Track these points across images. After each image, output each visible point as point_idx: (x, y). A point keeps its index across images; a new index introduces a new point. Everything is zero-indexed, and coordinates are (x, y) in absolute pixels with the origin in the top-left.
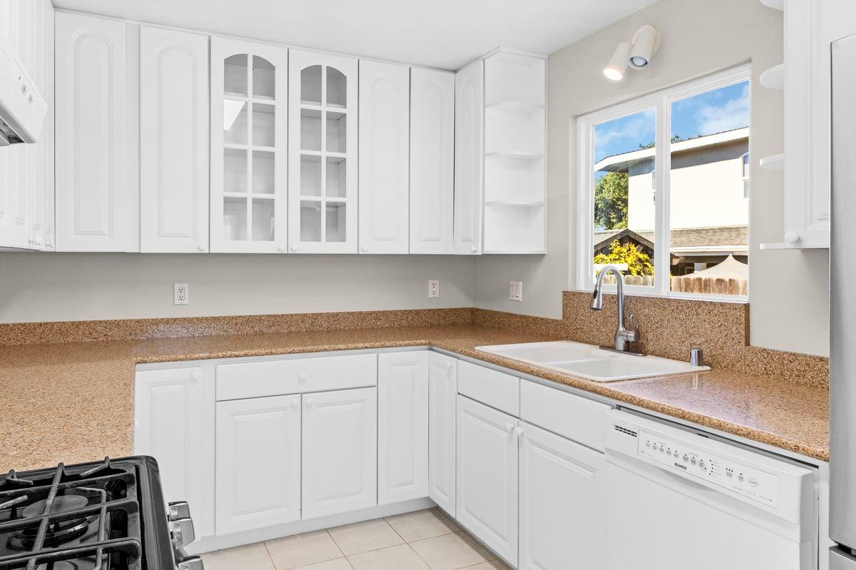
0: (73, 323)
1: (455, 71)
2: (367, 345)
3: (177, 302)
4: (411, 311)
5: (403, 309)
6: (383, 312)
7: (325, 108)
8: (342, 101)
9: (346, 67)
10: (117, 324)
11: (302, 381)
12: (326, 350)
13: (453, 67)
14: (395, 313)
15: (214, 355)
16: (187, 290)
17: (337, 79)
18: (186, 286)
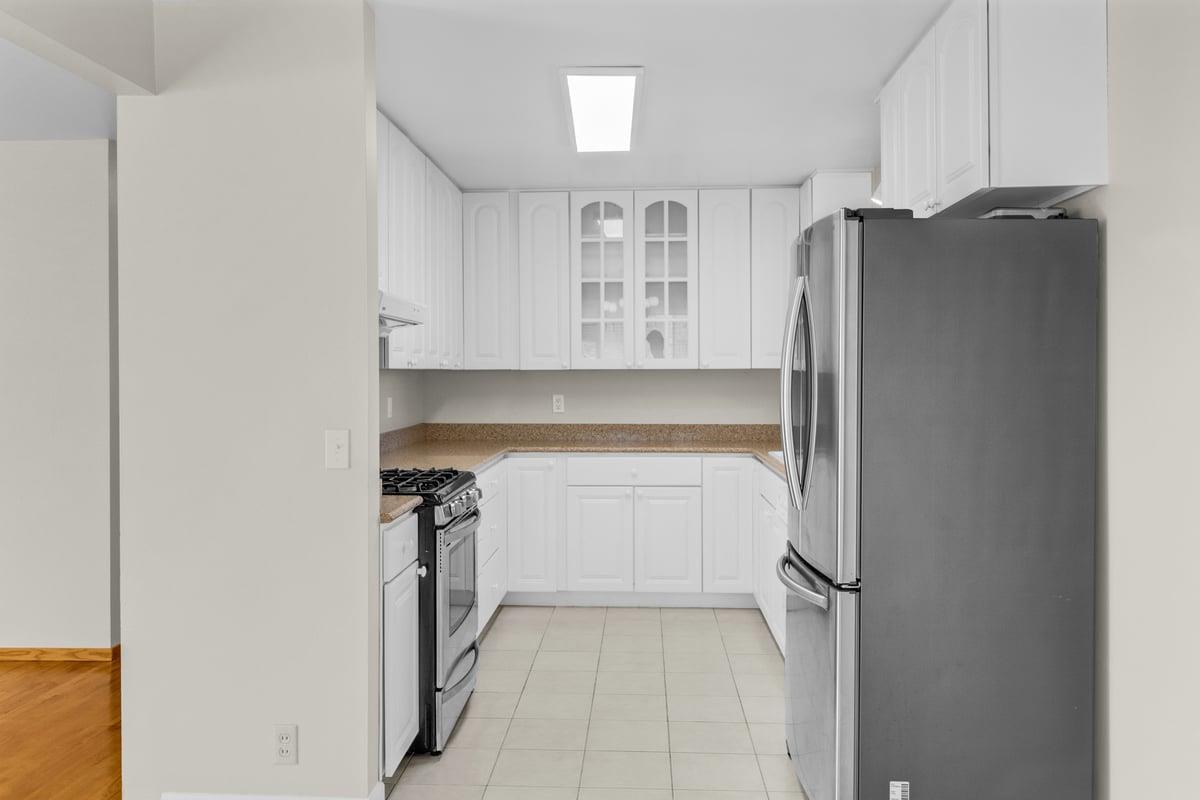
0: (480, 425)
1: (799, 185)
2: (691, 449)
3: (555, 411)
4: (771, 426)
5: (762, 424)
6: (740, 426)
7: (666, 238)
8: (683, 229)
9: (686, 199)
10: (510, 426)
11: (634, 476)
12: (653, 451)
13: (796, 181)
14: (753, 427)
15: (564, 449)
16: (562, 399)
17: (678, 210)
18: (562, 397)
